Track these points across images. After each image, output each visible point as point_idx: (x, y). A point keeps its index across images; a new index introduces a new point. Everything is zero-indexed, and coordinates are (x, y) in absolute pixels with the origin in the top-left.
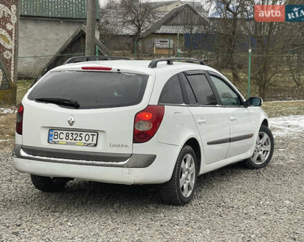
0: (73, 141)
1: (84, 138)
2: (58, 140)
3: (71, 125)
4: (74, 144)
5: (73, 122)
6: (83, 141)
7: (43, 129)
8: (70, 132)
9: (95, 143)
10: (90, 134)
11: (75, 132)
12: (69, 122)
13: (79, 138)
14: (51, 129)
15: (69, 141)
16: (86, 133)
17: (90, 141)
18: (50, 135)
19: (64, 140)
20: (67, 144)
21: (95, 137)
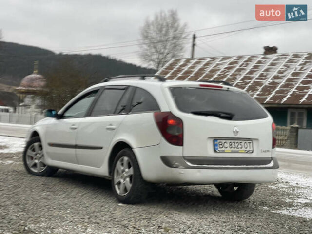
0: (236, 149)
3: (236, 135)
4: (237, 152)
8: (232, 141)
10: (247, 142)
11: (236, 141)
13: (240, 146)
14: (215, 140)
15: (232, 149)
18: (215, 145)
19: (228, 148)
20: (232, 152)
21: (251, 145)
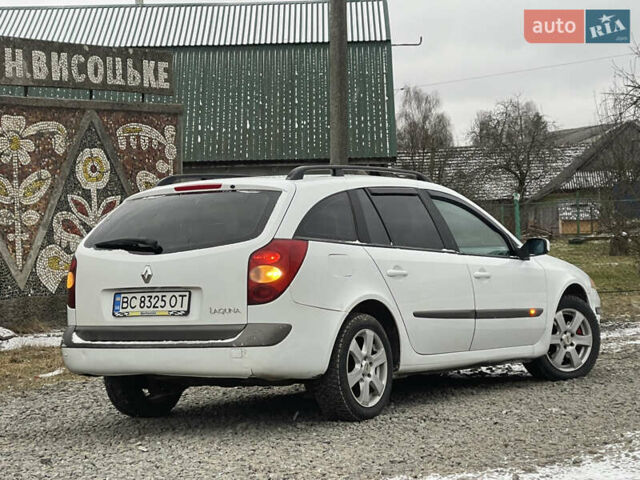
0: (151, 309)
1: (168, 302)
2: (129, 309)
3: (147, 281)
4: (154, 314)
5: (149, 276)
6: (168, 307)
7: (105, 293)
8: (146, 295)
9: (186, 309)
10: (177, 294)
11: (154, 295)
12: (143, 276)
13: (161, 303)
14: (118, 292)
15: (145, 309)
16: (172, 294)
17: (178, 308)
18: (115, 303)
19: (138, 308)
20: (142, 315)
21: (186, 299)
